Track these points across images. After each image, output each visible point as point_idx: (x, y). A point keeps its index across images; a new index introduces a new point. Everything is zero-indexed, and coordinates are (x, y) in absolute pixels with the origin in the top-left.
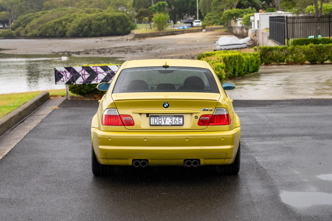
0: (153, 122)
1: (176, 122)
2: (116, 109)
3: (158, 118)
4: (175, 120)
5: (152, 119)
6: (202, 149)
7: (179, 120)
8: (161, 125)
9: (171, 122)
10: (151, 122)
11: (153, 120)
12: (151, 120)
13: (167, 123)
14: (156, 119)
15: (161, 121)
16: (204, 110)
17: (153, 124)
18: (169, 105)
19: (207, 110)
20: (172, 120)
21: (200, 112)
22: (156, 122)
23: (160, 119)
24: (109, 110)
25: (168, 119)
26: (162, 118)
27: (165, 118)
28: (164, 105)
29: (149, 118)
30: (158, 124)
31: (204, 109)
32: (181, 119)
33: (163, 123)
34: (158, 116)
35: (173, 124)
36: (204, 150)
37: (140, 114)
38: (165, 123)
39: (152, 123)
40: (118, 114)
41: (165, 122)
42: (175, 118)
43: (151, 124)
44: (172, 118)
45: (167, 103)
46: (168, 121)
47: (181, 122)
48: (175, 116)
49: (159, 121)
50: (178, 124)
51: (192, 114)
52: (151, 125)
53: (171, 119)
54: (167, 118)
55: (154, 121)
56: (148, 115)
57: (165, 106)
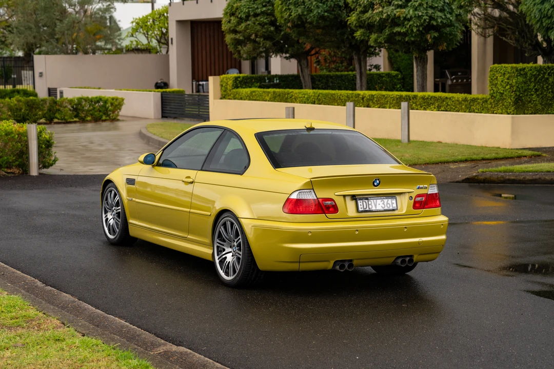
0: (362, 206)
1: (388, 206)
2: (312, 190)
3: (367, 201)
4: (387, 203)
5: (360, 202)
6: (420, 242)
7: (392, 203)
9: (383, 206)
10: (360, 207)
11: (362, 204)
12: (359, 204)
13: (379, 208)
14: (364, 203)
15: (371, 204)
16: (419, 188)
17: (363, 209)
18: (380, 182)
19: (422, 188)
20: (383, 204)
21: (415, 191)
22: (365, 207)
24: (299, 193)
25: (379, 201)
26: (372, 201)
27: (375, 200)
28: (374, 182)
29: (355, 202)
30: (368, 209)
31: (418, 186)
32: (394, 201)
33: (374, 209)
34: (367, 199)
35: (386, 208)
36: (423, 242)
37: (344, 196)
38: (376, 208)
39: (361, 208)
40: (316, 198)
41: (376, 206)
42: (387, 200)
43: (360, 209)
44: (384, 200)
45: (378, 180)
46: (380, 204)
47: (395, 205)
49: (369, 205)
50: (391, 208)
51: (405, 194)
52: (358, 211)
53: (383, 202)
54: (377, 200)
56: (354, 197)
57: (375, 184)
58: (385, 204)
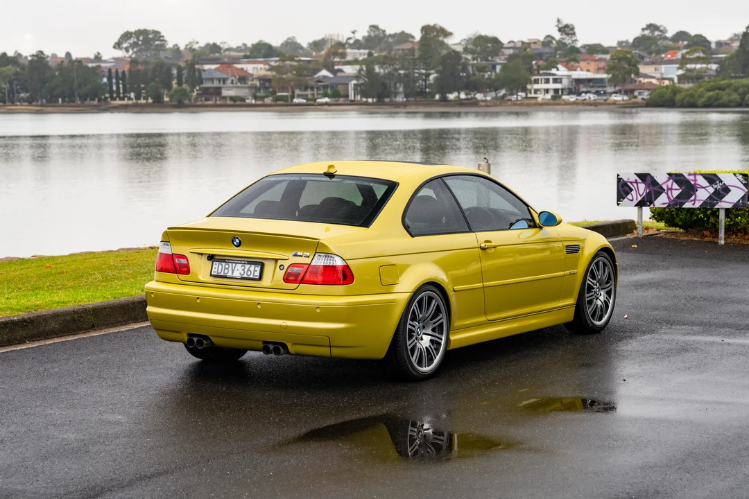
0: (216, 270)
1: (249, 273)
2: (169, 244)
3: (224, 264)
4: (248, 270)
5: (216, 264)
6: (285, 326)
7: (255, 271)
8: (225, 277)
9: (242, 273)
10: (213, 270)
11: (217, 266)
12: (214, 266)
13: (237, 274)
14: (220, 266)
15: (228, 269)
16: (295, 255)
17: (216, 274)
18: (240, 241)
19: (301, 256)
20: (243, 270)
21: (289, 258)
22: (219, 271)
23: (227, 266)
25: (239, 266)
26: (230, 264)
27: (234, 265)
28: (233, 241)
29: (210, 262)
30: (222, 274)
31: (294, 253)
32: (259, 269)
33: (230, 274)
34: (224, 261)
35: (245, 276)
37: (201, 254)
38: (233, 273)
39: (215, 272)
40: (171, 253)
41: (233, 271)
42: (249, 266)
43: (213, 273)
44: (246, 265)
45: (238, 238)
46: (239, 270)
47: (257, 274)
48: (250, 263)
49: (225, 269)
50: (251, 276)
51: (276, 260)
52: (211, 275)
53: (243, 268)
54: (237, 265)
55: (218, 268)
56: (211, 257)
57: (235, 243)
58: (246, 270)
